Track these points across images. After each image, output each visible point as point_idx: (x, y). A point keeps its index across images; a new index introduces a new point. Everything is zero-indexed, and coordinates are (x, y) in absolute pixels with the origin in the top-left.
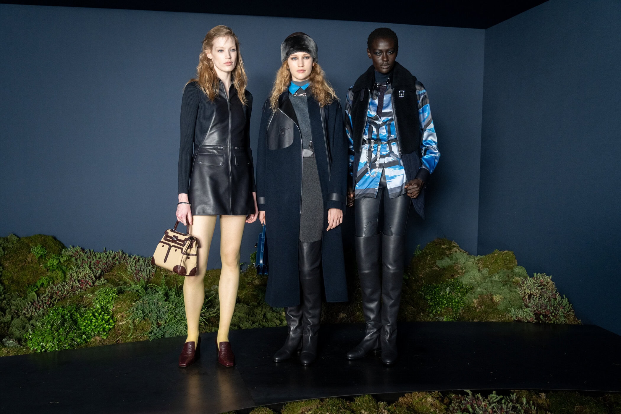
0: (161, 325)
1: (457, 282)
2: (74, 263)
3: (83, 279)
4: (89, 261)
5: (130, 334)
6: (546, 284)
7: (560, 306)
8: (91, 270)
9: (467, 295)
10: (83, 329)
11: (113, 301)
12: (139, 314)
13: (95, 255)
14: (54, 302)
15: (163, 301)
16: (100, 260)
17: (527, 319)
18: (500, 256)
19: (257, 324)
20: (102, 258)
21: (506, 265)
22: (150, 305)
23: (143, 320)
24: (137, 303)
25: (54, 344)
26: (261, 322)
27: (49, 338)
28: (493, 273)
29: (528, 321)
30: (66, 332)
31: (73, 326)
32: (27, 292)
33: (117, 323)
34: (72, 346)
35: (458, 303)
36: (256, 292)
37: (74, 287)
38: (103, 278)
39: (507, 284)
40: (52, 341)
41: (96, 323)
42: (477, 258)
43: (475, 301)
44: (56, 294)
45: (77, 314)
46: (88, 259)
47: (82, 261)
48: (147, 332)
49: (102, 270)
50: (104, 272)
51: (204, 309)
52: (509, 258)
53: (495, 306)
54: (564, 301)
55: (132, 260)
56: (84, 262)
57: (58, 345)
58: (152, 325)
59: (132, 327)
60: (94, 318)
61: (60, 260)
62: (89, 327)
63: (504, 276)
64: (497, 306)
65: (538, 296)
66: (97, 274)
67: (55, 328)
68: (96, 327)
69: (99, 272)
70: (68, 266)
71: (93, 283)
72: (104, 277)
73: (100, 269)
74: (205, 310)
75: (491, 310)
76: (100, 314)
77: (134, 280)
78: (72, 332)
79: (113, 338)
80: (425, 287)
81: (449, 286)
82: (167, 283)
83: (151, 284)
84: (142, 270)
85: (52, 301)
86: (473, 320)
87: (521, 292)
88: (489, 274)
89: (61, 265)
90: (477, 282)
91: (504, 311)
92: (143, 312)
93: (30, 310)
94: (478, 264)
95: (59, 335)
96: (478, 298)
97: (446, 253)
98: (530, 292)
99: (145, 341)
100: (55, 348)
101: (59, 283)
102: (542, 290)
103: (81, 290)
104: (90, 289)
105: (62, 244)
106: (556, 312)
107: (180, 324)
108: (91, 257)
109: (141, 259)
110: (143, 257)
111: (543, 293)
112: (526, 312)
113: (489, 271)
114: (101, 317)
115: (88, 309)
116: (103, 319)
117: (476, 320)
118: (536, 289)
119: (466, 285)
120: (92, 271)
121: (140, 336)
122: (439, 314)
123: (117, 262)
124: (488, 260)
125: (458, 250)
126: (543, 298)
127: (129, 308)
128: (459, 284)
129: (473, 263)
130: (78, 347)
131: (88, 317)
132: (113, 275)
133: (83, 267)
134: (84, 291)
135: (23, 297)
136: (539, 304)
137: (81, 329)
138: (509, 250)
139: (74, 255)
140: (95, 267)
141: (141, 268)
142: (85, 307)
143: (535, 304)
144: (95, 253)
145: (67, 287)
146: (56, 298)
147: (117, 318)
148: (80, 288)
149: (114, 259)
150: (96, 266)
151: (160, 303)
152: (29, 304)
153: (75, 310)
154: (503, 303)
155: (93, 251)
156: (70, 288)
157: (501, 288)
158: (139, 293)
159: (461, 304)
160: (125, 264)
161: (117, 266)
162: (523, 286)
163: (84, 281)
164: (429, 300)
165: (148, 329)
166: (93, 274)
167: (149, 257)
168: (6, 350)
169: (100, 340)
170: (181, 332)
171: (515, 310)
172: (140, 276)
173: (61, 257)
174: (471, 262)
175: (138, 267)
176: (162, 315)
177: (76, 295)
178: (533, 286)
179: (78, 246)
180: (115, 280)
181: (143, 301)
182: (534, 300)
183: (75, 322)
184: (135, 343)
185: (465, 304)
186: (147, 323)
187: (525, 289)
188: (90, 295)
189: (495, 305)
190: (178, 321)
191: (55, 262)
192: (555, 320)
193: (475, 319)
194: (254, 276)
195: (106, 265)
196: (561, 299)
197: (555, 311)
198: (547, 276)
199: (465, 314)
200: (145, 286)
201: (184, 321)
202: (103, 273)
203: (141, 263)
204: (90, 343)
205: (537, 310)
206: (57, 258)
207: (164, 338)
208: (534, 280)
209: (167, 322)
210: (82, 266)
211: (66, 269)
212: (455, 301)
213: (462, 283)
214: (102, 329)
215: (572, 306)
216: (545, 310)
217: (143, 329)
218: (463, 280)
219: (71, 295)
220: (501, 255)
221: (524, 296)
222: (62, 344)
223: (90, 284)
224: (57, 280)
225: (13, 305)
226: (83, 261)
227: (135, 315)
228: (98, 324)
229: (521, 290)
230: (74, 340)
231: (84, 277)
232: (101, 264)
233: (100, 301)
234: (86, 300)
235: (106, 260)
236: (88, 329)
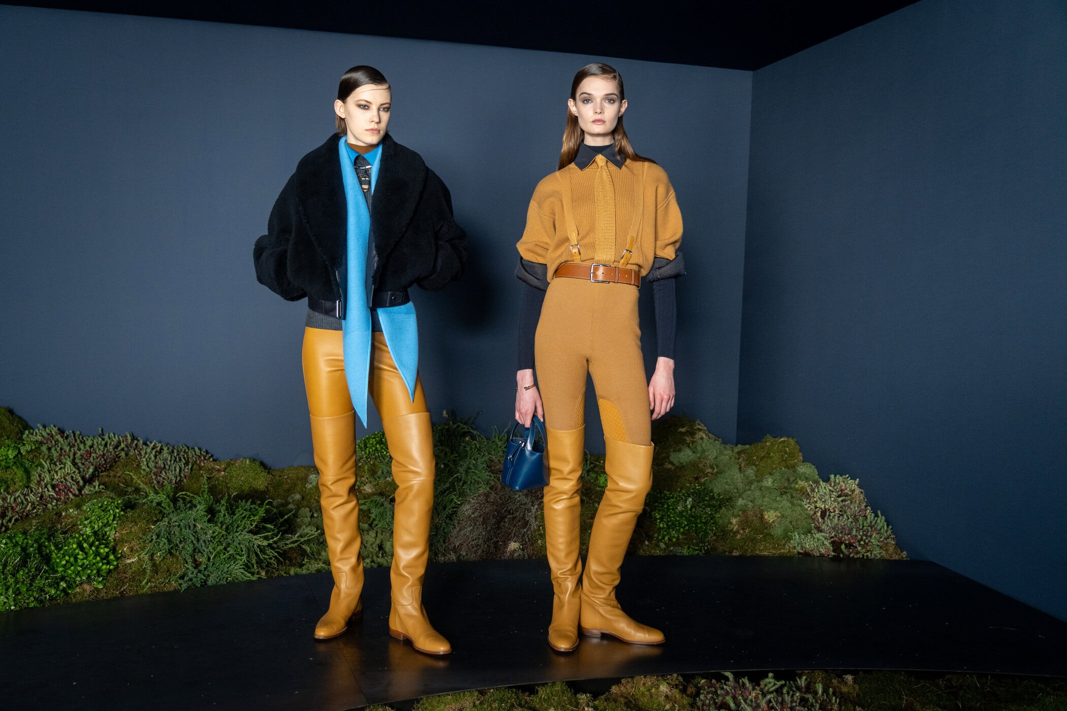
0: (201, 563)
1: (705, 489)
2: (45, 455)
3: (60, 484)
4: (73, 451)
5: (145, 581)
6: (850, 493)
7: (873, 529)
8: (76, 468)
9: (721, 511)
10: (61, 572)
11: (115, 522)
12: (161, 544)
13: (83, 441)
14: (9, 524)
15: (205, 522)
16: (92, 450)
17: (819, 552)
18: (774, 447)
19: (368, 561)
20: (95, 447)
21: (784, 460)
22: (181, 529)
23: (169, 555)
24: (157, 525)
25: (7, 598)
26: (375, 558)
28: (762, 475)
29: (820, 554)
30: (31, 578)
31: (43, 567)
33: (122, 561)
34: (41, 602)
35: (706, 524)
36: (366, 506)
37: (44, 498)
38: (96, 481)
39: (786, 493)
40: (4, 592)
41: (85, 561)
42: (737, 449)
43: (734, 521)
44: (11, 509)
45: (50, 545)
46: (71, 447)
47: (59, 452)
48: (176, 577)
49: (96, 467)
50: (100, 470)
51: (276, 537)
52: (789, 450)
53: (767, 529)
54: (879, 521)
55: (149, 450)
56: (64, 453)
57: (14, 600)
58: (184, 564)
59: (149, 568)
60: (81, 553)
61: (19, 448)
62: (72, 568)
63: (781, 480)
64: (770, 528)
65: (837, 512)
66: (86, 474)
67: (9, 570)
68: (85, 568)
69: (91, 470)
70: (34, 460)
71: (80, 490)
72: (100, 480)
73: (93, 465)
74: (279, 537)
75: (761, 536)
76: (91, 545)
77: (153, 484)
78: (41, 577)
79: (115, 588)
80: (652, 497)
81: (692, 497)
82: (212, 490)
83: (184, 493)
84: (167, 467)
85: (4, 521)
86: (731, 552)
87: (809, 507)
88: (756, 476)
89: (22, 459)
90: (737, 489)
91: (782, 537)
92: (168, 541)
94: (739, 459)
95: (17, 582)
96: (740, 516)
97: (686, 440)
98: (825, 506)
99: (172, 591)
100: (10, 606)
101: (17, 490)
102: (844, 503)
103: (57, 502)
104: (74, 501)
105: (24, 421)
106: (866, 539)
107: (234, 563)
108: (76, 444)
109: (165, 449)
110: (168, 445)
111: (844, 508)
112: (818, 540)
113: (757, 471)
114: (93, 551)
115: (71, 536)
116: (97, 554)
117: (736, 553)
118: (834, 501)
119: (719, 495)
120: (78, 468)
121: (162, 583)
122: (675, 542)
123: (123, 454)
124: (754, 453)
125: (706, 435)
126: (845, 517)
127: (144, 535)
128: (707, 492)
129: (731, 458)
130: (51, 604)
131: (70, 551)
132: (115, 477)
133: (61, 463)
134: (62, 504)
136: (840, 528)
137: (56, 572)
138: (790, 437)
139: (45, 441)
140: (83, 462)
141: (166, 463)
142: (65, 533)
143: (833, 526)
144: (82, 438)
145: (32, 497)
146: (11, 516)
147: (122, 552)
148: (56, 499)
149: (117, 449)
150: (85, 461)
151: (199, 526)
153: (46, 539)
154: (780, 524)
155: (80, 435)
156: (38, 499)
157: (776, 499)
158: (161, 508)
159: (710, 525)
160: (137, 458)
161: (122, 461)
162: (812, 496)
163: (64, 487)
164: (658, 519)
165: (178, 570)
166: (79, 475)
167: (180, 445)
169: (91, 591)
170: (237, 575)
171: (799, 537)
172: (163, 478)
173: (22, 444)
174: (727, 457)
175: (160, 463)
176: (202, 546)
177: (48, 511)
178: (828, 496)
179: (52, 426)
180: (118, 485)
181: (168, 522)
182: (831, 520)
183: (47, 559)
184: (155, 596)
185: (717, 526)
186: (175, 560)
187: (816, 502)
188: (73, 512)
189: (767, 527)
190: (232, 558)
191: (11, 454)
192: (864, 553)
193: (735, 551)
194: (363, 479)
195: (102, 459)
196: (875, 517)
197: (864, 538)
198: (851, 479)
199: (718, 542)
200: (173, 495)
201: (241, 556)
202: (97, 472)
203: (165, 455)
204: (74, 596)
205: (835, 536)
206: (14, 446)
207: (206, 586)
208: (830, 486)
209: (212, 558)
210: (60, 461)
211: (31, 465)
212: (701, 521)
213: (712, 491)
214: (95, 571)
215: (891, 529)
216: (849, 536)
217: (168, 571)
218: (714, 485)
219: (40, 511)
220: (777, 446)
221: (815, 513)
222: (22, 599)
223: (74, 492)
224: (15, 484)
226: (62, 453)
227: (154, 546)
228: (88, 562)
229: (809, 503)
230: (44, 591)
231: (63, 480)
232: (93, 457)
233: (92, 523)
234: (66, 520)
235: (102, 449)
236: (70, 572)
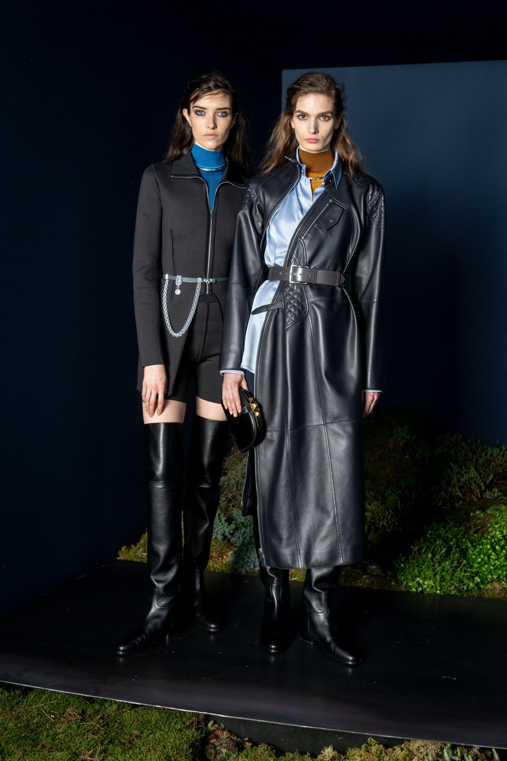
2: (453, 458)
3: (465, 486)
4: (475, 458)
8: (478, 473)
10: (477, 568)
16: (491, 458)
20: (494, 456)
25: (435, 583)
27: (429, 573)
30: (453, 568)
31: (462, 561)
32: (386, 495)
34: (459, 591)
37: (453, 497)
38: (496, 487)
40: (433, 577)
41: (497, 562)
45: (467, 542)
46: (474, 454)
47: (464, 458)
49: (495, 475)
50: (498, 478)
56: (468, 459)
57: (440, 586)
60: (493, 554)
62: (486, 566)
66: (487, 479)
68: (496, 568)
69: (491, 477)
70: (443, 462)
73: (492, 472)
78: (461, 569)
89: (435, 460)
93: (390, 523)
95: (443, 570)
100: (436, 589)
101: (430, 487)
104: (477, 503)
108: (478, 452)
114: (504, 553)
115: (481, 536)
120: (480, 474)
130: (468, 595)
131: (485, 551)
133: (466, 467)
134: (467, 505)
135: (380, 501)
137: (471, 567)
139: (452, 446)
140: (484, 468)
142: (476, 532)
144: (483, 446)
145: (442, 495)
150: (486, 468)
152: (389, 513)
153: (462, 535)
155: (480, 443)
156: (448, 497)
163: (468, 489)
166: (481, 480)
168: (369, 580)
169: (500, 590)
173: (435, 447)
177: (456, 509)
183: (464, 553)
188: (480, 513)
191: (427, 454)
195: (500, 469)
202: (495, 480)
204: (486, 592)
206: (430, 448)
210: (465, 465)
211: (442, 466)
214: (505, 573)
219: (449, 508)
222: (445, 586)
223: (477, 495)
225: (368, 511)
226: (466, 457)
228: (499, 563)
230: (463, 582)
231: (467, 483)
232: (493, 466)
233: (501, 527)
234: (475, 520)
235: (500, 459)
236: (484, 569)
